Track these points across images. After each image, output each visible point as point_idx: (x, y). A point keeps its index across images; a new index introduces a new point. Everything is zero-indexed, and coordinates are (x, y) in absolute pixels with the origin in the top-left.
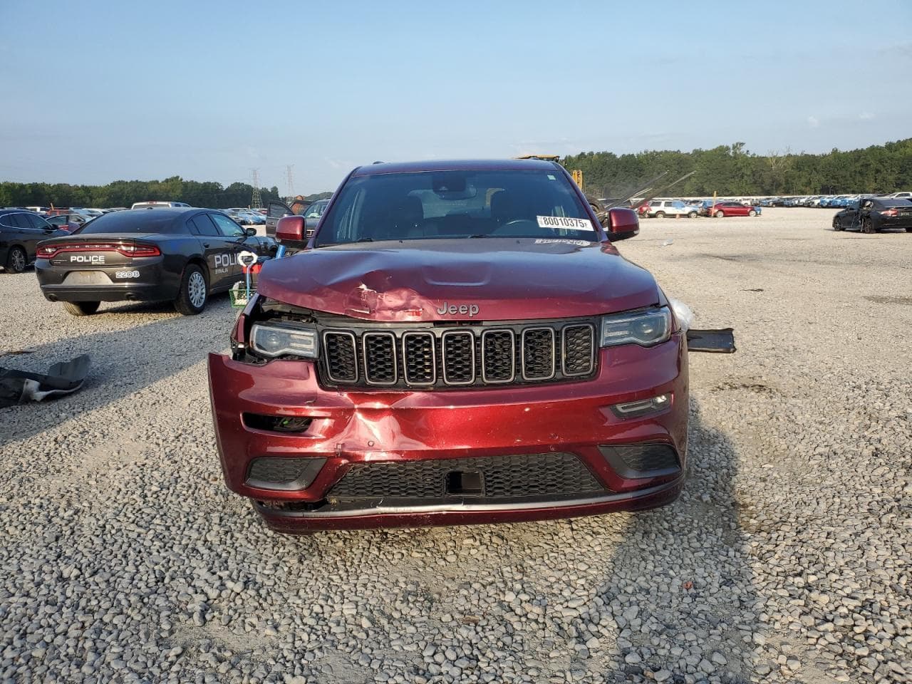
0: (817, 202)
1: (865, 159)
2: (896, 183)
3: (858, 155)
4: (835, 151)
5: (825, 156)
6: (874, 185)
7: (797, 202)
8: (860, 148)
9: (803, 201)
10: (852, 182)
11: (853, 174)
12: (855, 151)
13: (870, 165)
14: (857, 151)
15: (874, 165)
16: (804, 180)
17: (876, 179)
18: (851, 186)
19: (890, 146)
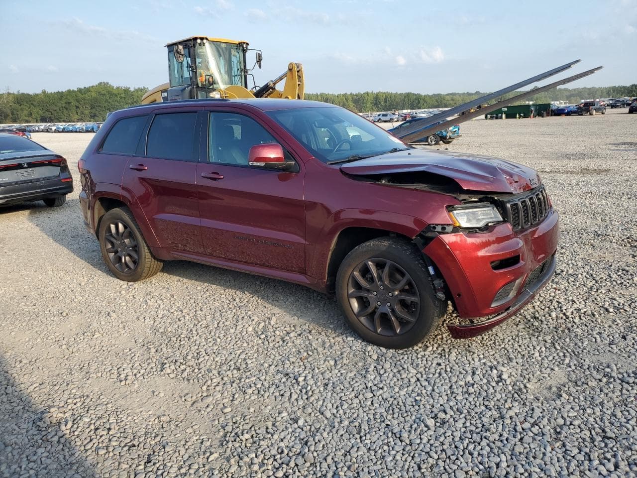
0: (54, 128)
1: (66, 98)
2: (91, 116)
3: (60, 95)
4: (44, 92)
5: (37, 95)
6: (76, 117)
7: (37, 129)
8: (60, 91)
9: (42, 128)
10: (62, 114)
11: (61, 108)
12: (57, 92)
13: (71, 103)
14: (58, 92)
15: (74, 103)
16: (25, 112)
17: (77, 112)
18: (62, 117)
19: (80, 90)
